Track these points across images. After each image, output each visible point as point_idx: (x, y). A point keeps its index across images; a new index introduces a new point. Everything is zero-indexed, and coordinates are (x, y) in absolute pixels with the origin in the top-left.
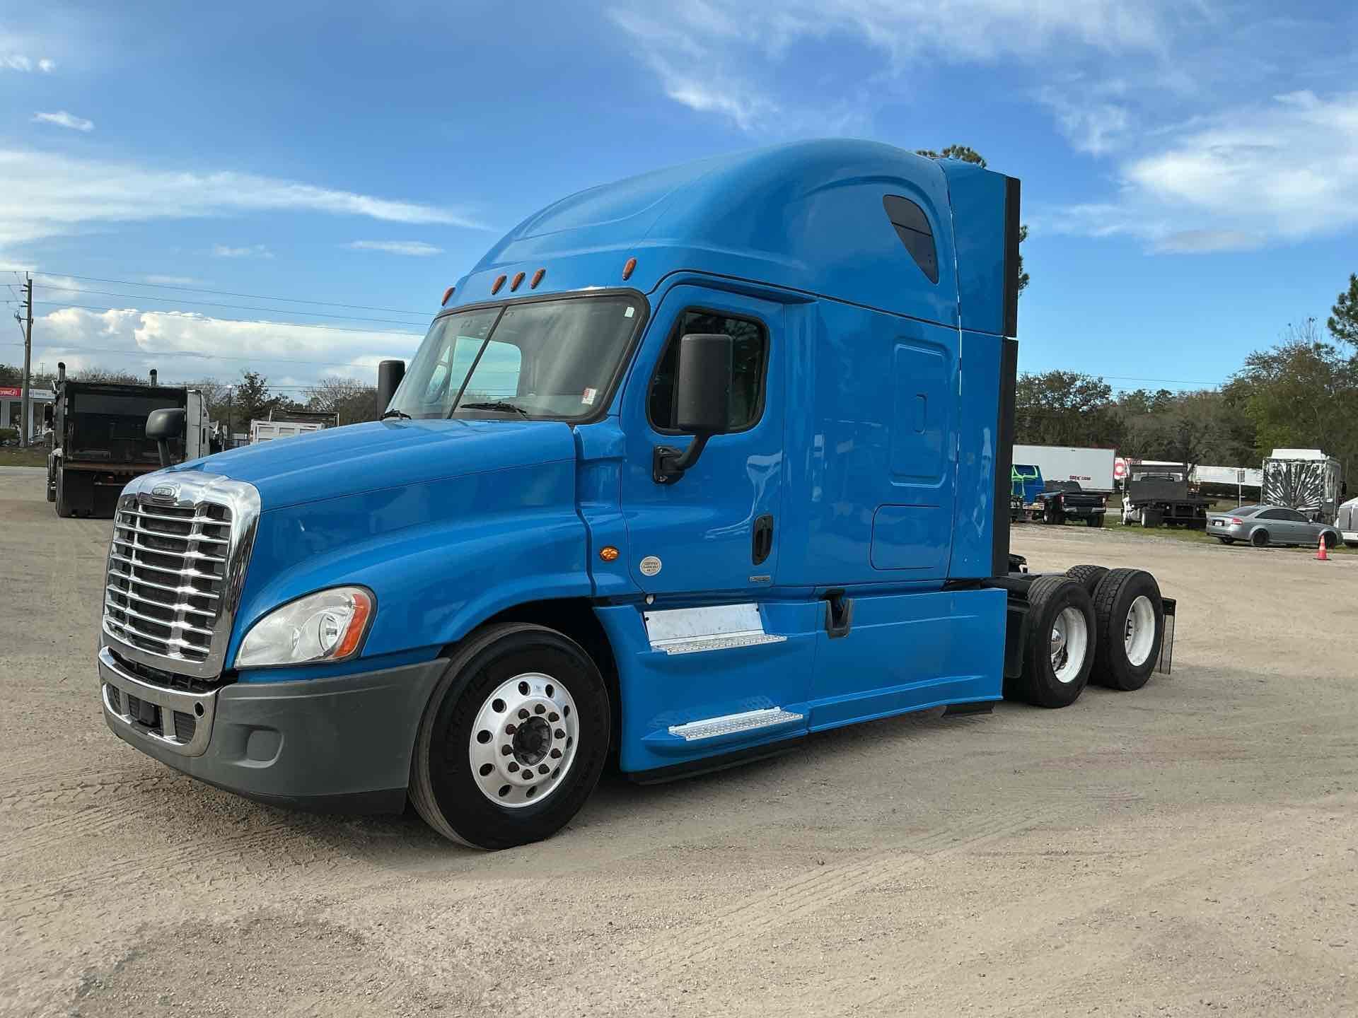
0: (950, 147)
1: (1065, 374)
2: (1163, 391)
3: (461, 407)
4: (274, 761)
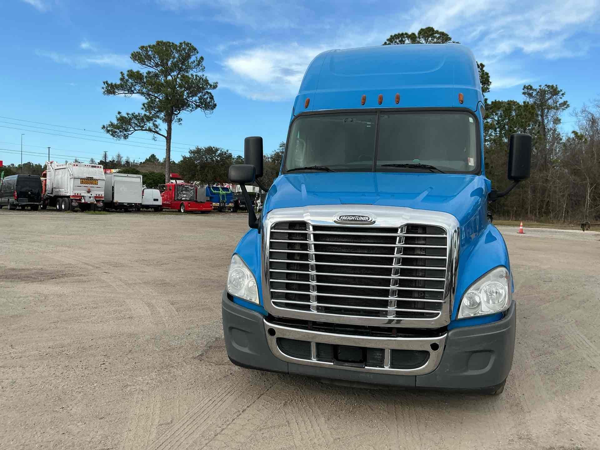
0: (183, 41)
1: (214, 147)
2: (239, 156)
3: (382, 166)
4: (488, 368)
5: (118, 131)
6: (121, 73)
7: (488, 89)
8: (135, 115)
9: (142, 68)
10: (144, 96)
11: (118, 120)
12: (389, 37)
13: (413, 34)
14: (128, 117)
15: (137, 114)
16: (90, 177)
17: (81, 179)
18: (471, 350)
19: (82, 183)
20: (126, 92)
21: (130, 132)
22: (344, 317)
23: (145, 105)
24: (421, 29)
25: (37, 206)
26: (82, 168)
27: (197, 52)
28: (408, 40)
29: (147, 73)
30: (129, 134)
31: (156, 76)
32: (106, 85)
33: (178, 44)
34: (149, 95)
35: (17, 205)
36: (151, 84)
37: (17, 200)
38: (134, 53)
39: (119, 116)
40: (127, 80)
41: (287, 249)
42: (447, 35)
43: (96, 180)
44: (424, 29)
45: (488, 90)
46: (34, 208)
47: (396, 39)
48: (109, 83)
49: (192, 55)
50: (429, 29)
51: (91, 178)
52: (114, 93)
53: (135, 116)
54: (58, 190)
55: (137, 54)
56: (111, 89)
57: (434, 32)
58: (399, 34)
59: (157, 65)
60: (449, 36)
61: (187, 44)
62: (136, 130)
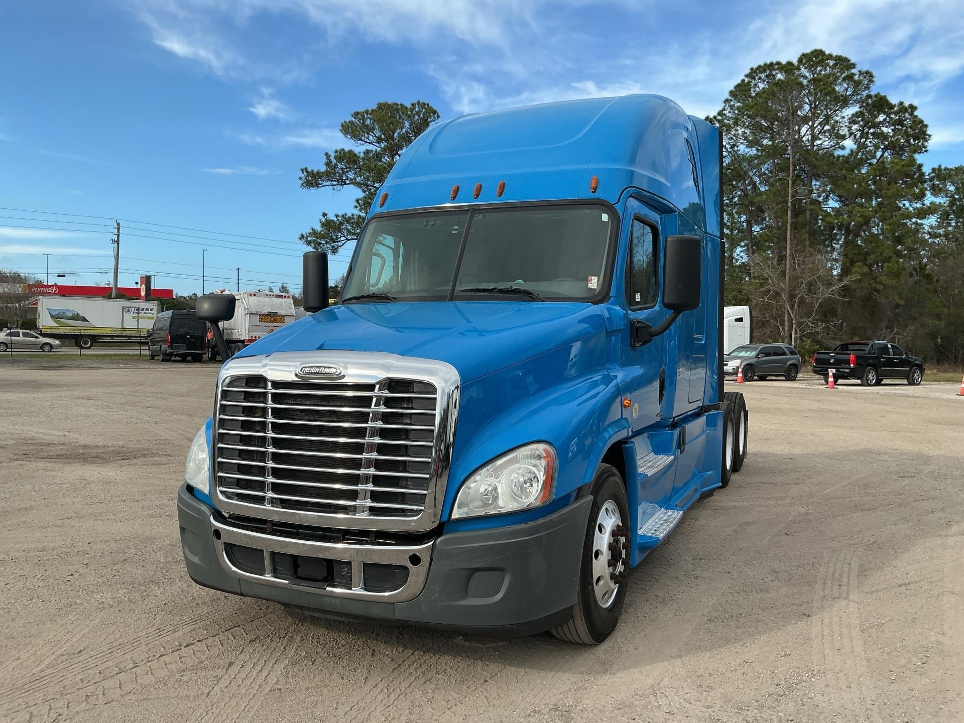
0: (416, 102)
3: (461, 291)
4: (499, 596)
5: (323, 242)
6: (326, 154)
7: (925, 147)
8: (347, 216)
9: (357, 145)
10: (361, 187)
11: (323, 225)
12: (748, 71)
13: (790, 63)
14: (338, 220)
15: (350, 215)
16: (273, 313)
17: (260, 315)
18: (469, 567)
19: (261, 320)
20: (335, 183)
21: (339, 243)
22: (300, 514)
23: (360, 201)
24: (801, 54)
25: (201, 355)
26: (261, 299)
27: (438, 117)
28: (781, 73)
29: (364, 153)
30: (338, 246)
31: (378, 156)
32: (305, 174)
33: (409, 106)
34: (367, 186)
35: (171, 355)
36: (370, 169)
37: (171, 347)
38: (345, 122)
39: (323, 219)
40: (336, 166)
41: (242, 415)
42: (847, 60)
43: (282, 316)
44: (807, 54)
45: (924, 149)
46: (197, 359)
47: (761, 72)
48: (310, 170)
49: (431, 121)
50: (816, 53)
51: (275, 314)
52: (317, 185)
53: (347, 219)
54: (230, 332)
55: (349, 125)
56: (313, 180)
57: (825, 58)
58: (765, 65)
59: (379, 140)
60: (852, 61)
61: (423, 105)
62: (348, 240)
